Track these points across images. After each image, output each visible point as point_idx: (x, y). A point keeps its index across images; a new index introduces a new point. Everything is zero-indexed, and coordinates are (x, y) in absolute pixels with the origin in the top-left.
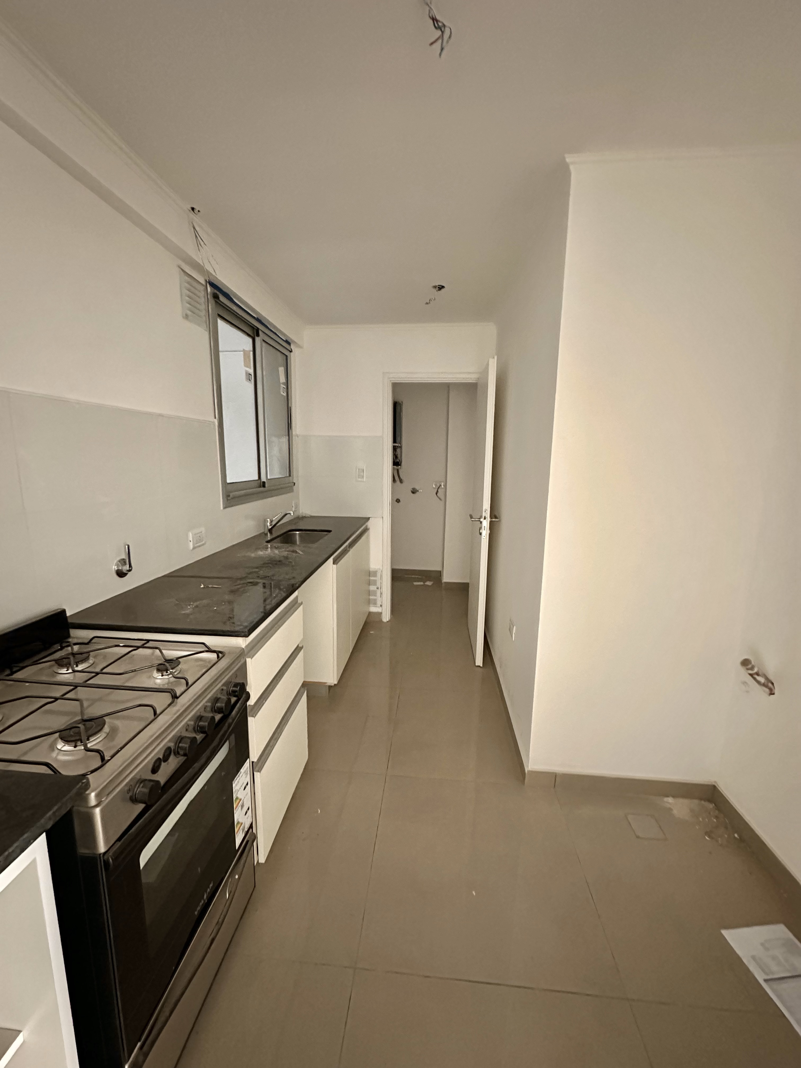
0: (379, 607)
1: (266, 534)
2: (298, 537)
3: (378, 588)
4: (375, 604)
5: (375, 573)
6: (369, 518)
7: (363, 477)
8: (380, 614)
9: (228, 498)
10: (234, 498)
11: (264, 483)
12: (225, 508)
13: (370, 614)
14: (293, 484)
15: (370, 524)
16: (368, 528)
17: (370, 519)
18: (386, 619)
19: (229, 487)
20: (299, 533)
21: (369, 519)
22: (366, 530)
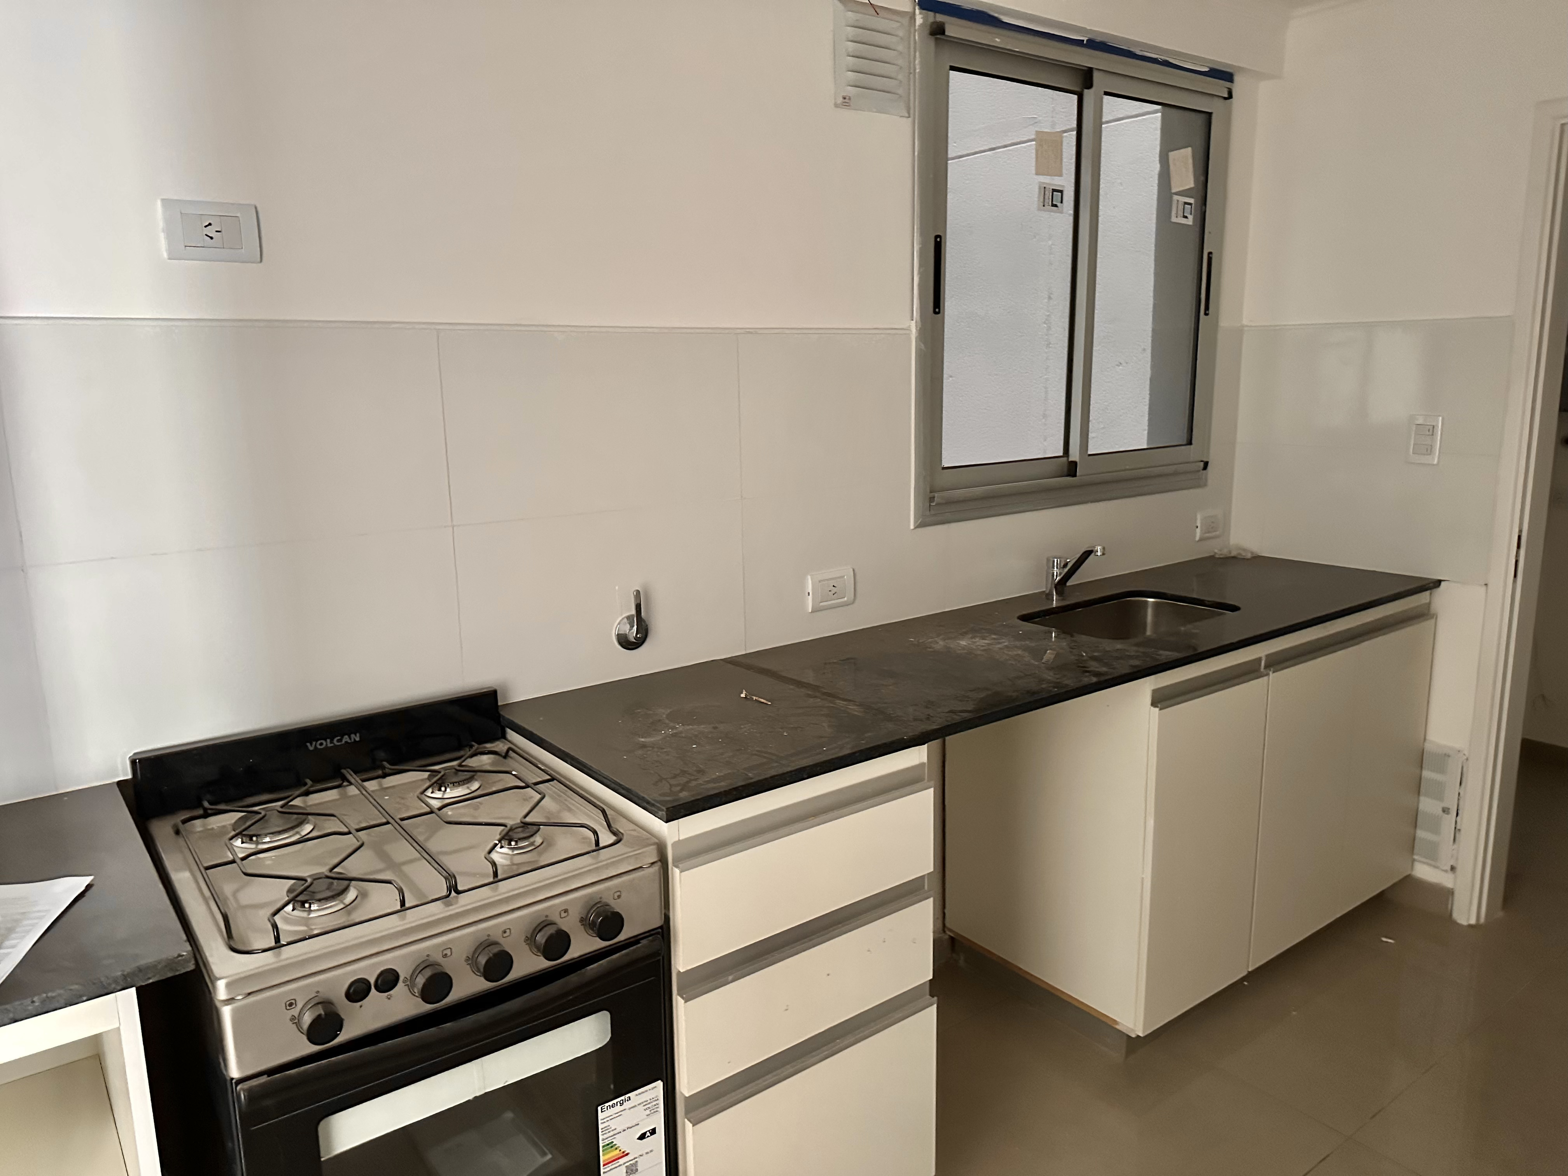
0: (1446, 871)
1: (1049, 596)
2: (1150, 612)
3: (1445, 811)
4: (1432, 856)
5: (1443, 759)
6: (1438, 583)
7: (1430, 451)
8: (1451, 892)
9: (932, 504)
10: (950, 502)
11: (1074, 464)
12: (920, 525)
13: (1408, 882)
14: (1202, 464)
15: (1441, 599)
16: (1432, 611)
17: (1443, 583)
18: (1468, 919)
19: (947, 478)
20: (1153, 602)
21: (1440, 585)
22: (1423, 614)
